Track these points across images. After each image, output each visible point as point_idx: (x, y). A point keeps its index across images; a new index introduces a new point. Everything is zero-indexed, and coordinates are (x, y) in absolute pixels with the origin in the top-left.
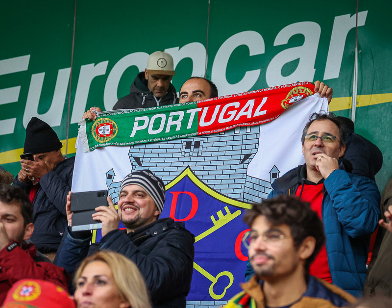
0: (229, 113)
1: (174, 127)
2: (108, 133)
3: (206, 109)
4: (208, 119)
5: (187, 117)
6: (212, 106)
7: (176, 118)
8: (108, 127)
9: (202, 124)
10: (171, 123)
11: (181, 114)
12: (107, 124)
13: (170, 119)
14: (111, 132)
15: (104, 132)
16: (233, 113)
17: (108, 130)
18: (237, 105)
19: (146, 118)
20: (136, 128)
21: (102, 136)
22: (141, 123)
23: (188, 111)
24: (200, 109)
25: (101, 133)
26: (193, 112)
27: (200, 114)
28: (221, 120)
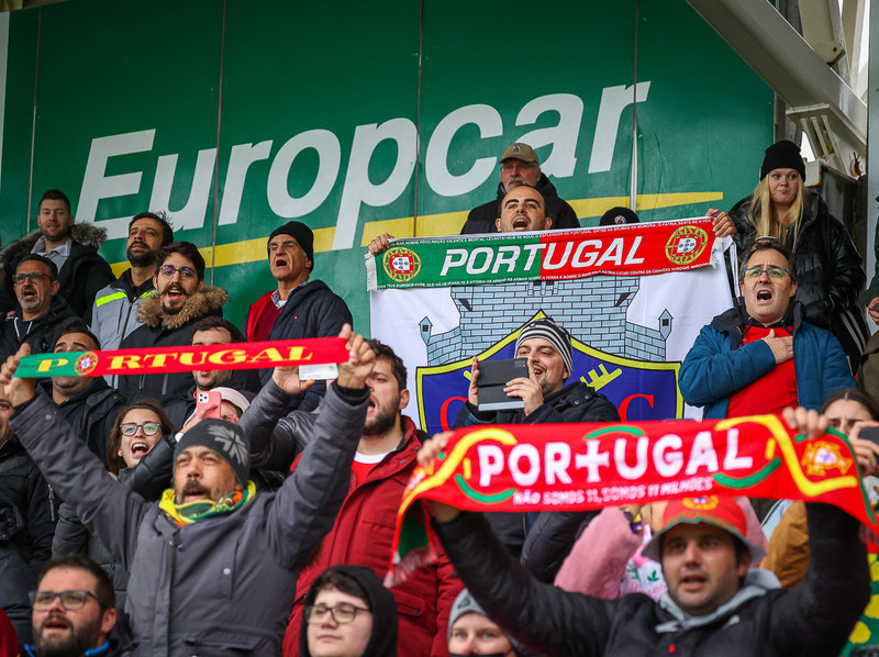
0: (587, 255)
1: (504, 267)
2: (407, 268)
3: (553, 246)
4: (555, 260)
5: (525, 255)
6: (561, 242)
7: (508, 255)
8: (406, 259)
9: (547, 265)
10: (500, 260)
11: (517, 250)
12: (405, 255)
13: (500, 255)
14: (411, 267)
15: (401, 267)
16: (594, 255)
17: (406, 263)
18: (598, 244)
19: (464, 252)
20: (448, 264)
21: (399, 272)
22: (457, 258)
23: (526, 247)
24: (544, 246)
25: (397, 267)
26: (534, 249)
27: (544, 252)
28: (576, 264)
